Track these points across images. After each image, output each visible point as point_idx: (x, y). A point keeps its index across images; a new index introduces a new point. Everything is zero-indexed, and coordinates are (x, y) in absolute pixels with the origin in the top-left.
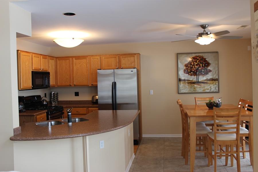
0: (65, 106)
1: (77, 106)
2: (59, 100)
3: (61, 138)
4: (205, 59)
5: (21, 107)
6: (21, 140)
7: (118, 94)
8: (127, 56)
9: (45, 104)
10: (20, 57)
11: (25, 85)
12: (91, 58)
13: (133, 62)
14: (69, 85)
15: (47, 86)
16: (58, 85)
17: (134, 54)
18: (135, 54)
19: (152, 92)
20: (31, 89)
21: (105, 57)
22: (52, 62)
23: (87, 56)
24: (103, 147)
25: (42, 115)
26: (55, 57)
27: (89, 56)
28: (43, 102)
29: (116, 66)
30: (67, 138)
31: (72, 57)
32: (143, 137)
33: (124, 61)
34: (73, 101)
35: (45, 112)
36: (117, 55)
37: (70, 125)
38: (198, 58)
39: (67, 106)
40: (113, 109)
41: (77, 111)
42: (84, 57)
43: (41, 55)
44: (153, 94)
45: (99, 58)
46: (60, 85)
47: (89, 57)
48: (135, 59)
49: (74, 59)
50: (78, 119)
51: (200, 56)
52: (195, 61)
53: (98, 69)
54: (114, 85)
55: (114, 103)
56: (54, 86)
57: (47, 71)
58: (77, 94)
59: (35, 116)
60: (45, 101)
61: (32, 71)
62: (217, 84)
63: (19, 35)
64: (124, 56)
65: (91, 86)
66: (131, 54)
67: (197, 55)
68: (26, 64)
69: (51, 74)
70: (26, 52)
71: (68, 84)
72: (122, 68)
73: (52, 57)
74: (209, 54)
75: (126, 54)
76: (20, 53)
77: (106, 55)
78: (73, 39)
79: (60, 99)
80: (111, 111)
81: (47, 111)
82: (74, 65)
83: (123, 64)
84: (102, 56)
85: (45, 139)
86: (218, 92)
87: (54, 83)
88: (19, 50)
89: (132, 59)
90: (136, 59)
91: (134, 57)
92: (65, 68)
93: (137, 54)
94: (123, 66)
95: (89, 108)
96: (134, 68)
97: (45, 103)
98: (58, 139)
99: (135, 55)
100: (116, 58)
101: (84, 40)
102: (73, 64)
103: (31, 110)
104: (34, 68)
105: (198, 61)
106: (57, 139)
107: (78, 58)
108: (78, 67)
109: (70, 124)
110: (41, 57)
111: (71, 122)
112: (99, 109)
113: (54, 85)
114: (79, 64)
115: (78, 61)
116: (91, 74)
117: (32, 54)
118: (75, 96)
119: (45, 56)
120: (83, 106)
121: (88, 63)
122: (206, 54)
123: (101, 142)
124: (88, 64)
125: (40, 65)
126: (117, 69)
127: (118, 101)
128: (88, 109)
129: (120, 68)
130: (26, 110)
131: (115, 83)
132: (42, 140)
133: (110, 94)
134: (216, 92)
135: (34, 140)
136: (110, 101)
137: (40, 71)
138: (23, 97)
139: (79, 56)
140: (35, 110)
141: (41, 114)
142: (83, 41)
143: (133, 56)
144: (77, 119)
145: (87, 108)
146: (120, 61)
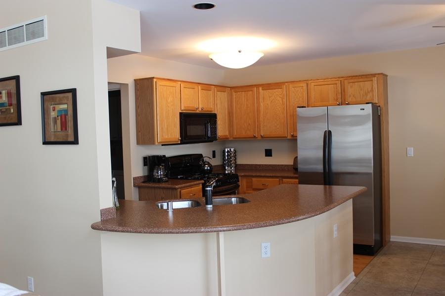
0: (243, 174)
1: (263, 175)
2: (237, 163)
3: (166, 233)
5: (161, 173)
6: (105, 230)
7: (336, 154)
8: (356, 80)
9: (207, 169)
10: (156, 89)
11: (167, 137)
12: (291, 86)
13: (369, 90)
14: (253, 136)
15: (211, 138)
16: (234, 137)
17: (372, 75)
18: (374, 75)
19: (411, 152)
20: (179, 142)
21: (316, 84)
22: (222, 97)
23: (284, 83)
24: (269, 255)
25: (192, 189)
26: (229, 87)
27: (287, 82)
28: (204, 166)
29: (337, 99)
30: (177, 233)
31: (258, 86)
32: (391, 240)
33: (352, 90)
34: (262, 165)
35: (200, 184)
36: (339, 78)
37: (209, 209)
39: (247, 174)
40: (325, 184)
41: (263, 184)
42: (278, 85)
43: (199, 83)
44: (413, 155)
45: (304, 85)
46: (237, 136)
47: (286, 84)
48: (373, 86)
49: (261, 88)
50: (235, 199)
53: (298, 107)
54: (328, 136)
55: (327, 171)
56: (228, 138)
57: (211, 111)
58: (268, 153)
59: (179, 190)
60: (206, 164)
61: (180, 113)
63: (112, 53)
64: (352, 81)
65: (291, 138)
66: (366, 75)
68: (169, 101)
69: (218, 117)
70: (168, 80)
71: (250, 133)
72: (347, 104)
73: (222, 88)
75: (356, 76)
76: (156, 82)
77: (318, 80)
78: (240, 52)
79: (241, 161)
80: (321, 187)
81: (203, 181)
82: (261, 100)
83: (350, 96)
84: (310, 82)
85: (140, 232)
87: (227, 133)
88: (155, 76)
89: (367, 85)
90: (375, 86)
91: (372, 81)
92: (245, 106)
93: (377, 76)
94: (349, 100)
95: (284, 180)
96: (367, 103)
97: (207, 167)
98: (162, 233)
99: (373, 78)
100: (336, 84)
101: (264, 53)
102: (258, 98)
103: (181, 178)
104: (185, 107)
106: (159, 233)
107: (268, 86)
108: (268, 104)
109: (210, 207)
110: (199, 87)
111: (210, 204)
112: (300, 183)
113: (227, 136)
114: (270, 97)
115: (267, 93)
116: (290, 116)
117: (179, 83)
118: (266, 156)
119: (207, 87)
120: (274, 175)
121: (284, 94)
123: (263, 245)
124: (284, 98)
125: (198, 103)
126: (339, 105)
127: (335, 168)
128: (282, 180)
129: (343, 103)
130: (168, 179)
131: (330, 132)
132: (135, 232)
133: (320, 154)
135: (122, 232)
136: (320, 168)
137: (198, 112)
138: (164, 156)
139: (270, 84)
140: (186, 179)
141: (191, 186)
142: (262, 55)
143: (369, 79)
144: (233, 199)
145: (281, 178)
146: (343, 91)
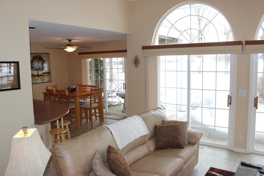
4: (42, 58)
38: (38, 57)
51: (39, 56)
52: (36, 60)
62: (50, 76)
67: (37, 55)
74: (45, 55)
86: (51, 81)
105: (38, 59)
122: (43, 55)
134: (49, 82)
